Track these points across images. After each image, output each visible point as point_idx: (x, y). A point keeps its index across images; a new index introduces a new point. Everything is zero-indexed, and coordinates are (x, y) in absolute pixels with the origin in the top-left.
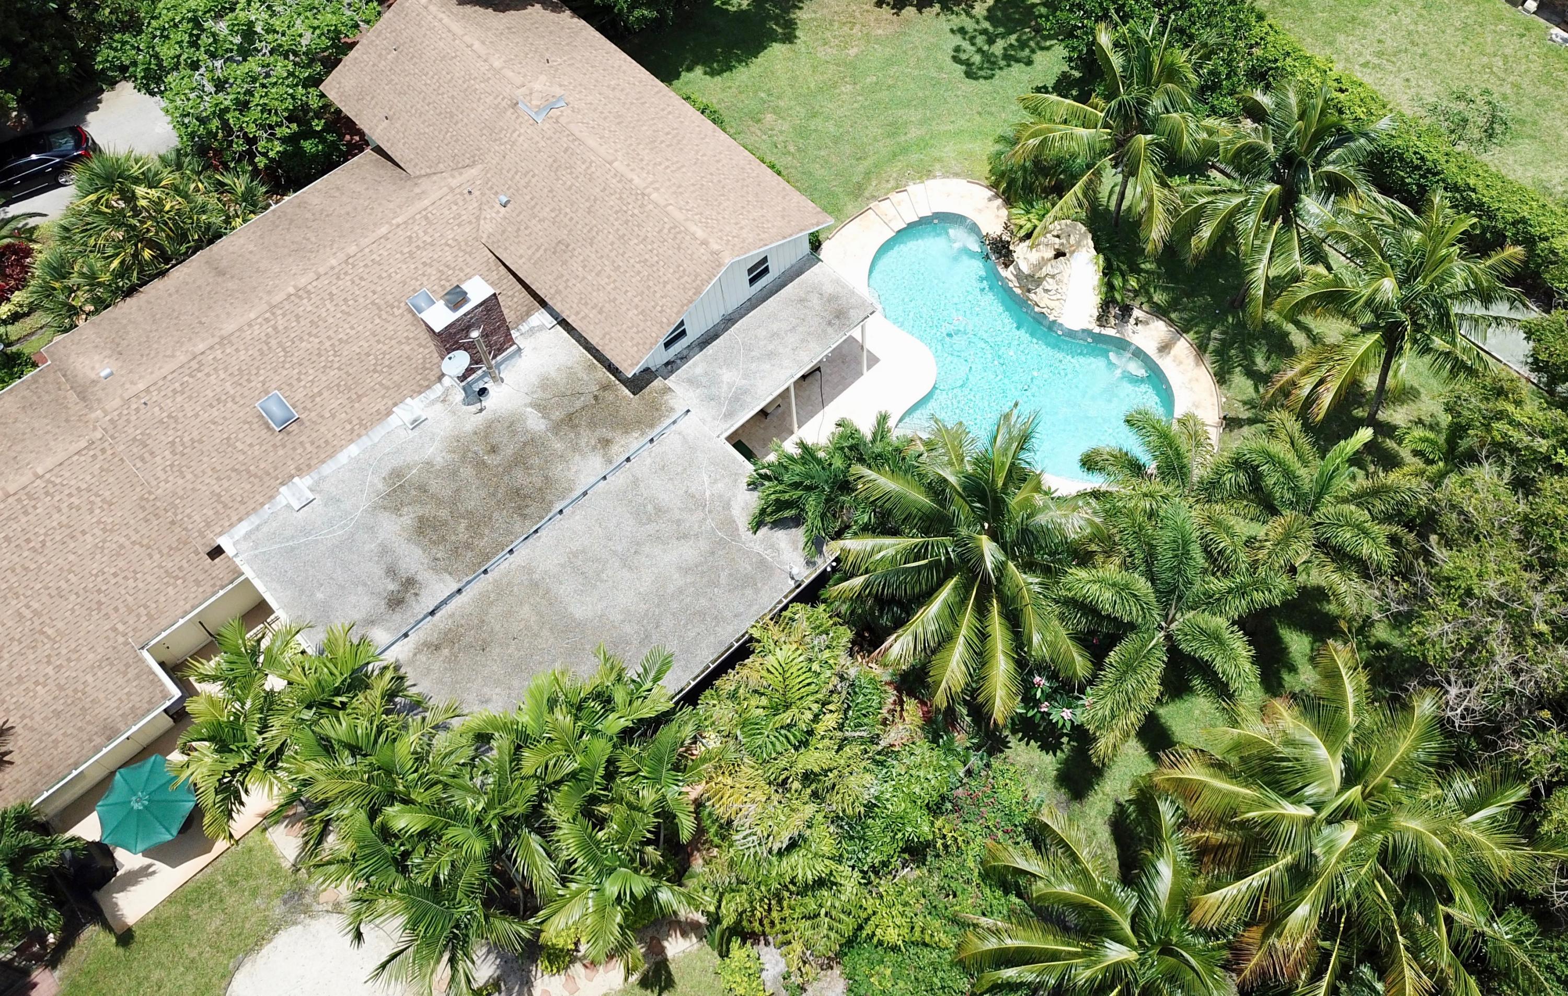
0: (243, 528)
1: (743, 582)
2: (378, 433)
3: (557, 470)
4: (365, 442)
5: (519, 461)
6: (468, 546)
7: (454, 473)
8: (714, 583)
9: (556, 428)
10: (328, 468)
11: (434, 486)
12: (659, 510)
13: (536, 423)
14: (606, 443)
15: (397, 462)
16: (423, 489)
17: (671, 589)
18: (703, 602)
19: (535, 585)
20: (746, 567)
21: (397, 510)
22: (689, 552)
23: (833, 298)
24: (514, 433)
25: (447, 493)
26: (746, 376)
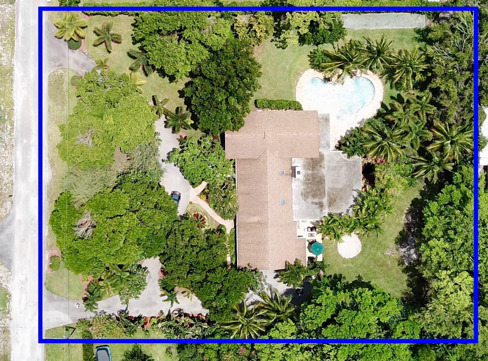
0: (294, 217)
1: (354, 166)
2: (294, 192)
3: (320, 175)
4: (294, 194)
5: (314, 178)
6: (321, 193)
7: (308, 187)
8: (352, 169)
9: (313, 170)
10: (294, 201)
11: (308, 190)
12: (335, 167)
13: (310, 172)
14: (321, 166)
15: (300, 192)
16: (307, 192)
17: (347, 174)
18: (353, 172)
19: (332, 189)
20: (353, 163)
21: (308, 197)
22: (345, 168)
23: (323, 118)
24: (309, 176)
25: (311, 190)
26: (325, 140)
